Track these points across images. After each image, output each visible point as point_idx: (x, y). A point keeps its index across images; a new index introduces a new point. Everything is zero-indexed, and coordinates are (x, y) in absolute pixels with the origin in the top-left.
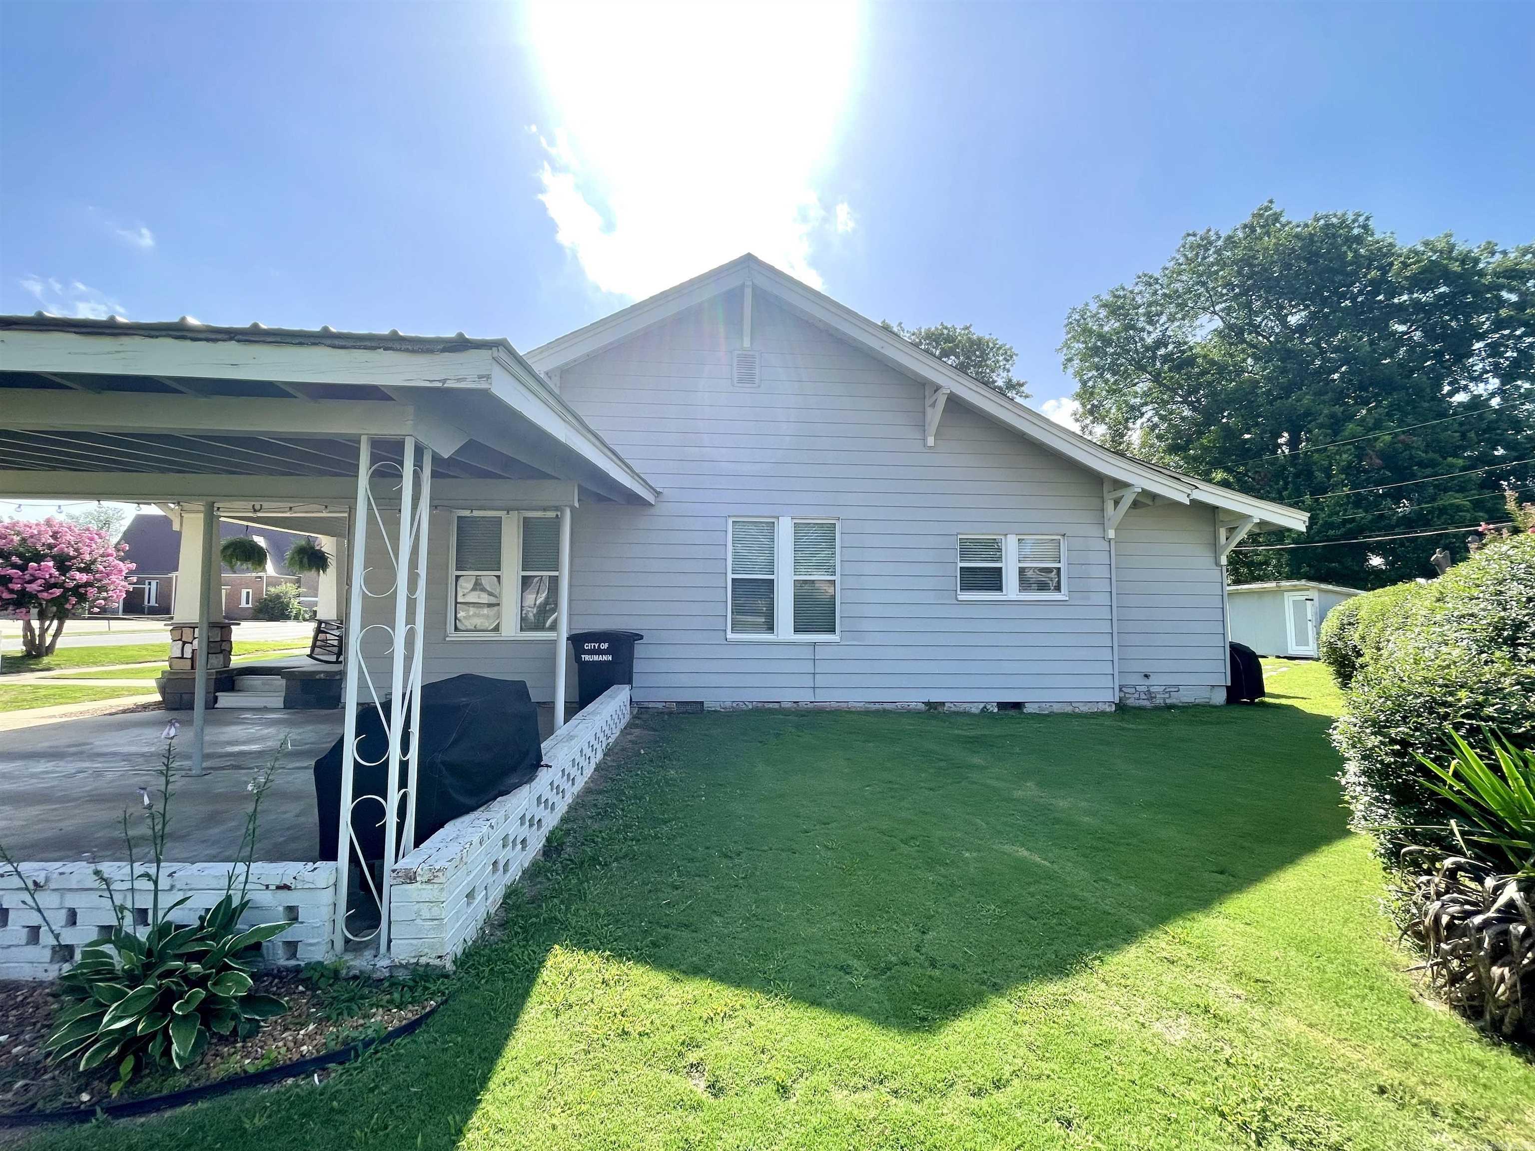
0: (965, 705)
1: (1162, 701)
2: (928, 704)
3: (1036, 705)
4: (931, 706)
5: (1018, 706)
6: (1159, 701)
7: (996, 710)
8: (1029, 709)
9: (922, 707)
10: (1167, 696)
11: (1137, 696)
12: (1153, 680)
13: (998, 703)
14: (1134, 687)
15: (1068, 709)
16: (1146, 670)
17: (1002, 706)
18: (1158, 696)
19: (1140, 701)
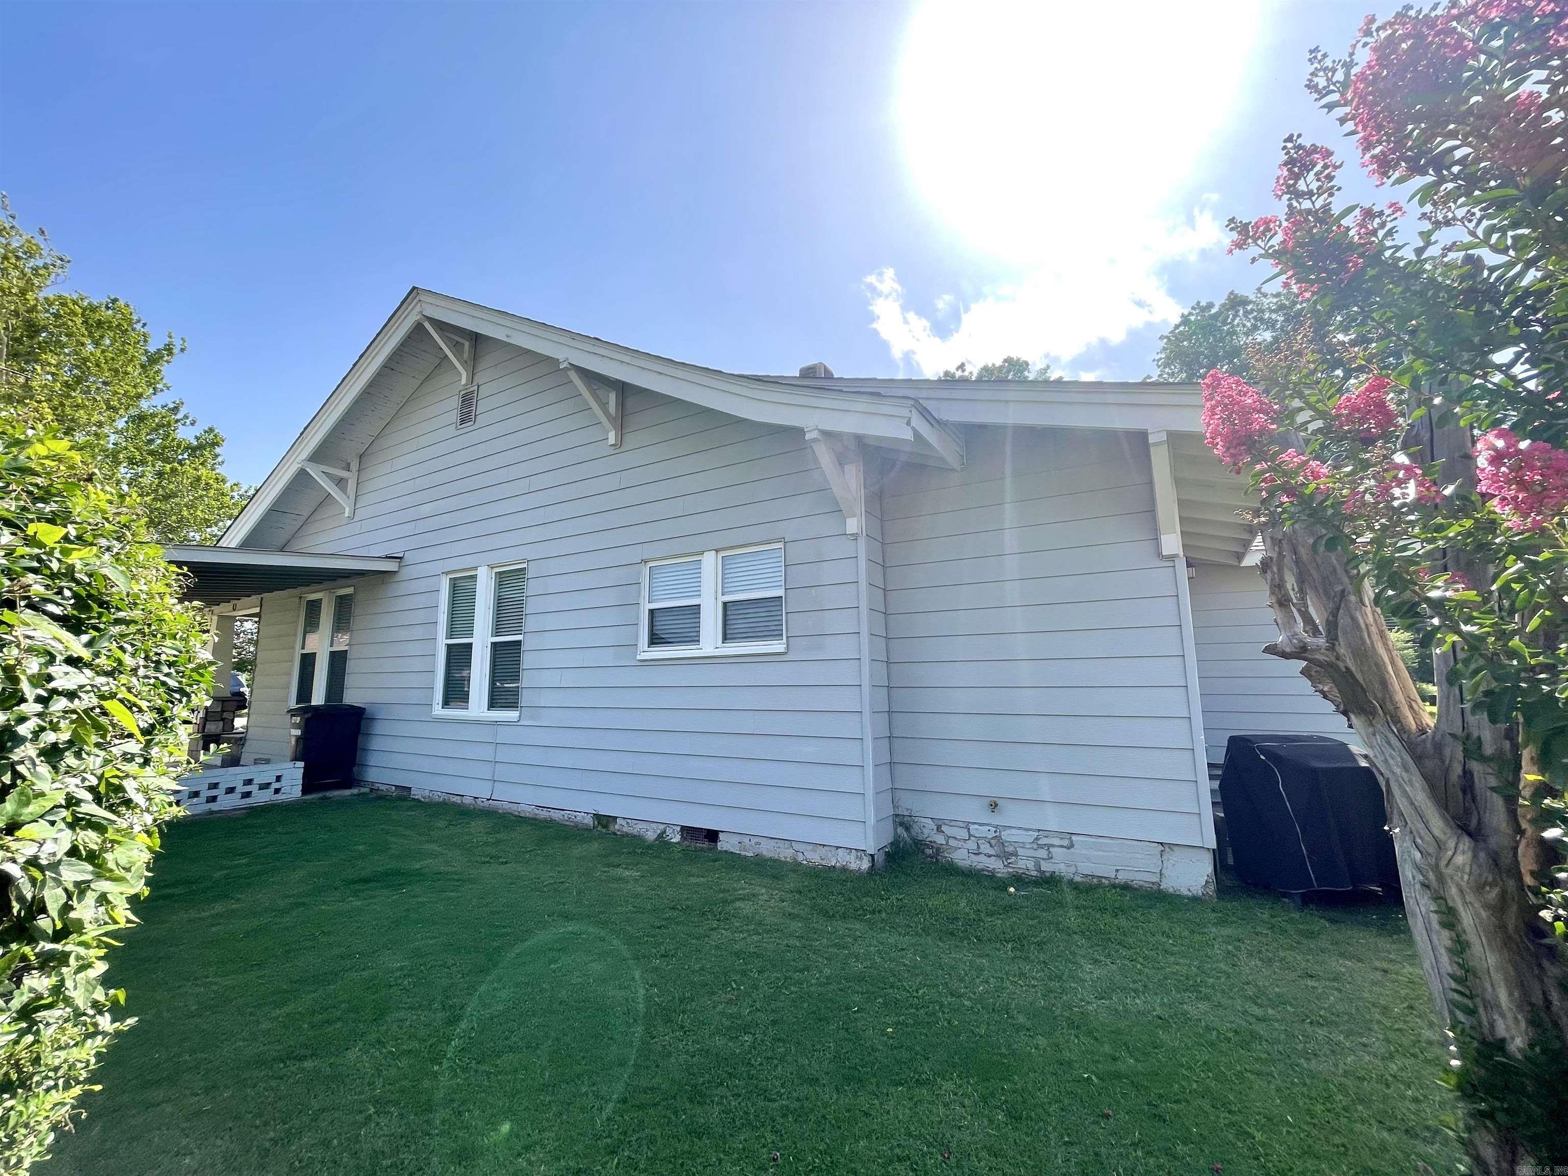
0: (641, 825)
1: (1031, 865)
2: (597, 817)
3: (737, 838)
4: (604, 821)
5: (712, 836)
6: (1025, 864)
7: (677, 839)
8: (725, 844)
9: (589, 821)
10: (1042, 853)
11: (972, 845)
12: (1011, 816)
13: (684, 828)
14: (967, 826)
15: (785, 854)
16: (994, 793)
17: (688, 832)
18: (1020, 851)
19: (982, 858)
